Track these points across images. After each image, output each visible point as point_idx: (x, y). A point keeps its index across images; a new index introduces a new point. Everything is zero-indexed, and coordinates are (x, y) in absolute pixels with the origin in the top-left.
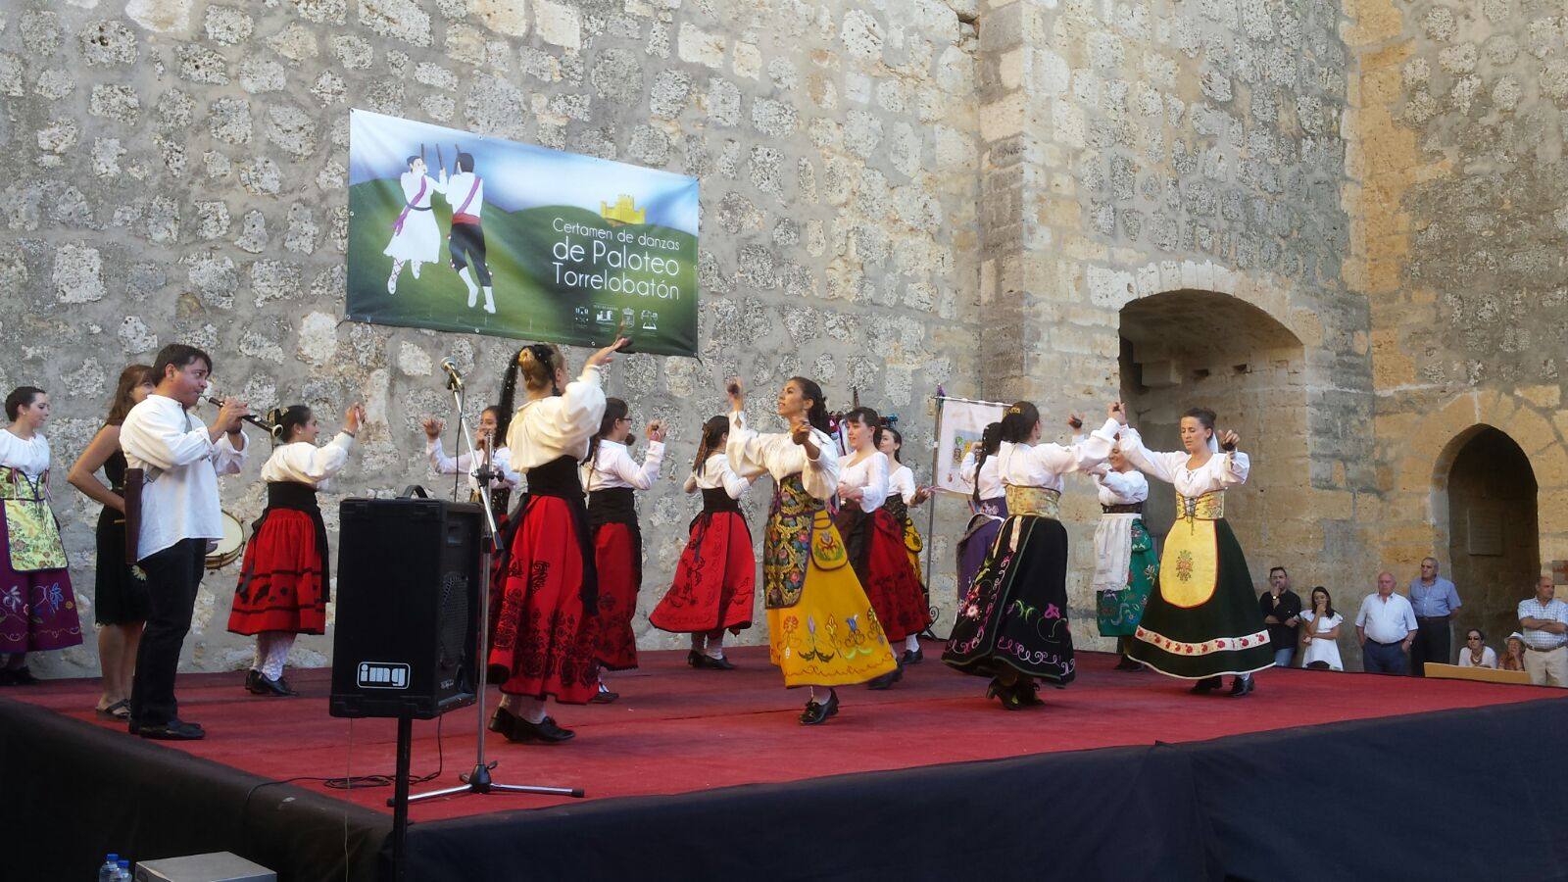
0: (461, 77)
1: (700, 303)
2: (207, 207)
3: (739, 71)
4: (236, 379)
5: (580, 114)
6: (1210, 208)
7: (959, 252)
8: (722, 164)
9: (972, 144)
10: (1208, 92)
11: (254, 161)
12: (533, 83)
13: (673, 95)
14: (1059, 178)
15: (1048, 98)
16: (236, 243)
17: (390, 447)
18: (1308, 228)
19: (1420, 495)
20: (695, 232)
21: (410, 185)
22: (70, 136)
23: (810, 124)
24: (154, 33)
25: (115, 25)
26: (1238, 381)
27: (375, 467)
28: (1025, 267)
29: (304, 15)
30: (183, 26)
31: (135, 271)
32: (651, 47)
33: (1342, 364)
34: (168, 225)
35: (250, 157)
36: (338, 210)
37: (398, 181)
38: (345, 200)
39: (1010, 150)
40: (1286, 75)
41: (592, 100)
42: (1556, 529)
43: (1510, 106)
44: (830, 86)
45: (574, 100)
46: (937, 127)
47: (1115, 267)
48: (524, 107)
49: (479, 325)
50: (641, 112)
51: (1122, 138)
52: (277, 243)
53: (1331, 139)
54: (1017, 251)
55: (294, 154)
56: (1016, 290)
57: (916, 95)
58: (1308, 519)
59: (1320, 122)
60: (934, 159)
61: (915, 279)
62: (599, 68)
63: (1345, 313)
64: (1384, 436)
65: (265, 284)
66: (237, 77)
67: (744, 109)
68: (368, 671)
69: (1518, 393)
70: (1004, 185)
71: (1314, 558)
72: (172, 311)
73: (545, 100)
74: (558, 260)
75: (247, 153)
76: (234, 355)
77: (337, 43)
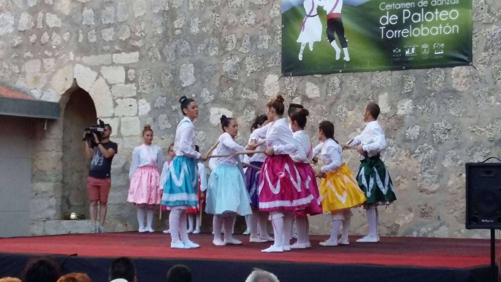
1: (475, 31)
2: (229, 37)
4: (240, 109)
11: (245, 13)
16: (239, 50)
21: (307, 6)
22: (183, 21)
31: (205, 70)
34: (215, 48)
35: (243, 12)
36: (278, 26)
37: (302, 5)
38: (280, 21)
49: (340, 69)
55: (260, 5)
65: (250, 66)
72: (217, 84)
74: (382, 26)
75: (242, 10)
76: (239, 99)
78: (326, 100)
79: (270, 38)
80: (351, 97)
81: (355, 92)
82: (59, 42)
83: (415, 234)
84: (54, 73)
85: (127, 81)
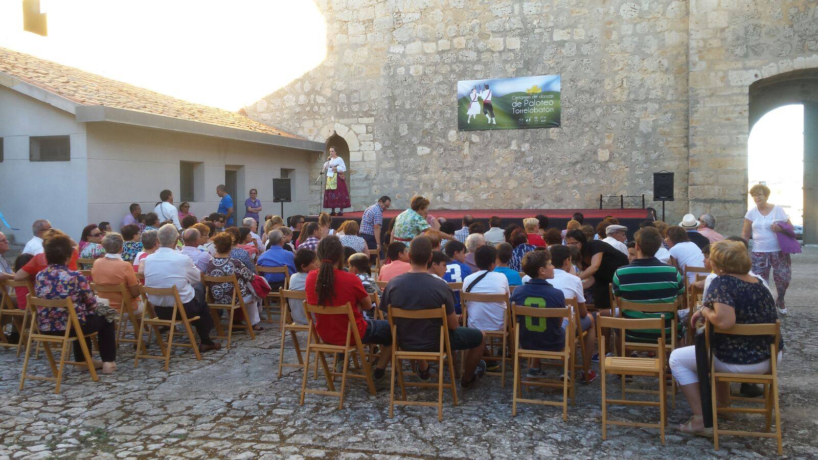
0: (485, 66)
1: (562, 111)
2: (428, 111)
3: (576, 38)
5: (521, 66)
7: (677, 75)
8: (569, 68)
9: (685, 35)
11: (437, 99)
12: (506, 62)
13: (551, 52)
14: (711, 42)
15: (705, 12)
16: (434, 118)
17: (470, 159)
20: (559, 91)
21: (472, 96)
22: (401, 102)
23: (605, 47)
24: (415, 76)
25: (408, 76)
28: (692, 78)
29: (446, 62)
31: (414, 127)
32: (544, 40)
34: (420, 116)
36: (455, 106)
37: (470, 96)
38: (457, 103)
41: (524, 61)
44: (614, 33)
45: (518, 63)
46: (666, 33)
47: (746, 68)
48: (503, 69)
50: (540, 60)
51: (751, 17)
52: (442, 116)
54: (687, 73)
55: (445, 95)
57: (655, 25)
60: (664, 45)
61: (654, 89)
62: (526, 51)
65: (440, 126)
66: (432, 81)
67: (578, 49)
73: (509, 65)
74: (514, 107)
75: (435, 97)
76: (434, 142)
77: (454, 66)
78: (483, 143)
79: (451, 112)
80: (497, 142)
81: (499, 139)
82: (325, 111)
83: (531, 208)
84: (322, 127)
85: (367, 132)
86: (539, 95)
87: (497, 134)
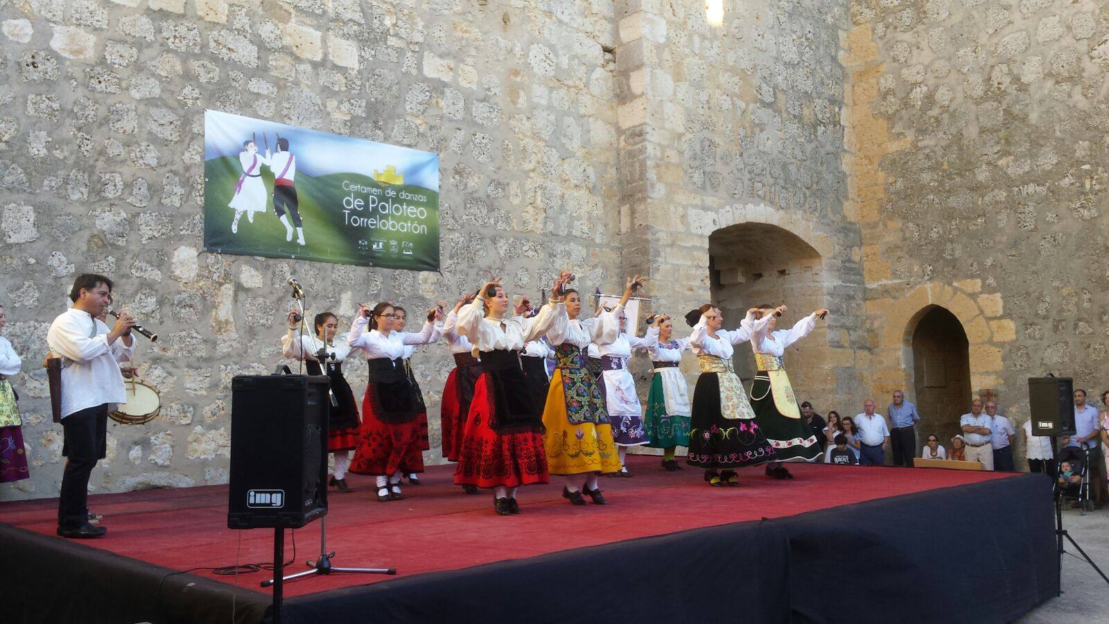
0: (279, 88)
1: (441, 235)
2: (108, 176)
3: (463, 84)
4: (128, 293)
5: (360, 112)
6: (763, 171)
7: (606, 200)
8: (453, 144)
9: (613, 130)
10: (759, 97)
11: (140, 145)
12: (327, 91)
13: (420, 100)
14: (669, 152)
15: (661, 101)
16: (127, 201)
17: (234, 335)
18: (822, 183)
19: (895, 350)
20: (437, 189)
21: (246, 160)
22: (13, 130)
23: (510, 118)
24: (69, 59)
25: (43, 54)
26: (781, 280)
27: (225, 350)
28: (649, 209)
29: (172, 46)
30: (90, 55)
31: (58, 221)
32: (405, 67)
33: (845, 268)
34: (81, 189)
35: (137, 143)
36: (197, 177)
37: (238, 158)
38: (202, 171)
39: (637, 134)
40: (808, 86)
41: (367, 103)
42: (981, 370)
43: (947, 103)
44: (522, 93)
45: (355, 103)
46: (591, 120)
47: (705, 208)
48: (322, 108)
49: (293, 254)
50: (399, 110)
51: (706, 126)
52: (156, 200)
53: (835, 126)
54: (643, 199)
55: (167, 140)
56: (644, 224)
57: (577, 99)
58: (827, 367)
59: (828, 115)
60: (589, 141)
61: (579, 218)
62: (371, 81)
63: (846, 235)
64: (872, 313)
65: (148, 228)
66: (127, 89)
67: (467, 108)
68: (255, 496)
69: (955, 284)
70: (635, 157)
71: (831, 391)
72: (84, 247)
73: (335, 103)
74: (347, 209)
75: (134, 140)
76: (127, 276)
77: (195, 65)
78: (271, 293)
79: (183, 192)
81: (311, 286)
86: (399, 189)
87: (308, 274)
